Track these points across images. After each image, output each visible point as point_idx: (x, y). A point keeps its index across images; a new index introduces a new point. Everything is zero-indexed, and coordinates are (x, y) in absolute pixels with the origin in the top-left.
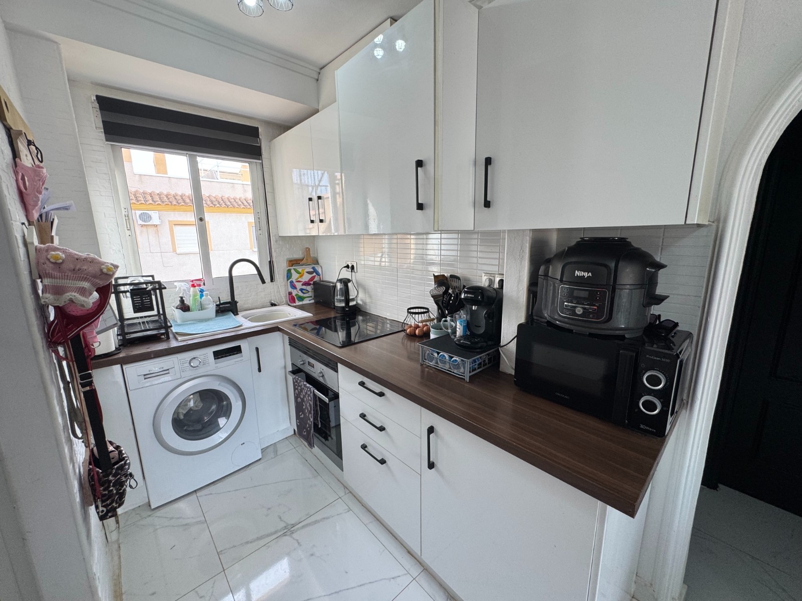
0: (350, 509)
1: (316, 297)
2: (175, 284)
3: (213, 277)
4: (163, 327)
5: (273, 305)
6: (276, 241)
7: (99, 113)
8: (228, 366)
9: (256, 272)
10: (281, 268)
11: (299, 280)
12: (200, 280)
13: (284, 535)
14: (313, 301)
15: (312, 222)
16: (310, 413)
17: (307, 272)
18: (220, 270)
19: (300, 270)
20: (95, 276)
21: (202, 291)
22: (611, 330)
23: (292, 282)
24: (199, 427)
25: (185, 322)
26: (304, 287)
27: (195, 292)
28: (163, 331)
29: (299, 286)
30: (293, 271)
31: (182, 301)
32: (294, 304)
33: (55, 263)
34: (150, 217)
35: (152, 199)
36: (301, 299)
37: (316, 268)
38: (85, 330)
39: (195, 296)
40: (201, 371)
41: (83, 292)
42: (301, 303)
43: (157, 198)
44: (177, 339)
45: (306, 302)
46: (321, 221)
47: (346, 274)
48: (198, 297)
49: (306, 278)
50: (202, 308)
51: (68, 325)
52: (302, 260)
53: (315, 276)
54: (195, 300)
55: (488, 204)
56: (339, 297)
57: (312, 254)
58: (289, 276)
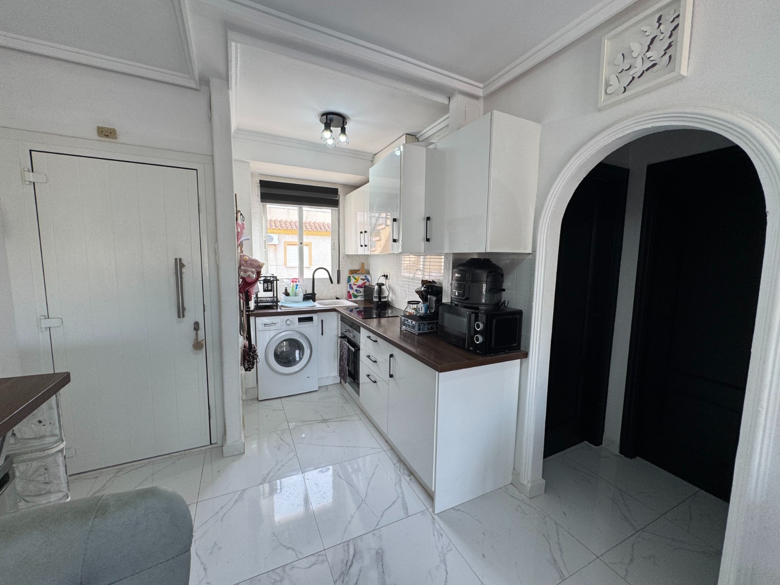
0: (361, 420)
1: (365, 296)
2: (284, 280)
3: (304, 278)
4: (275, 302)
5: (337, 298)
6: (343, 257)
7: (259, 188)
8: (305, 327)
9: (328, 277)
10: (345, 275)
11: (356, 283)
12: (297, 279)
13: (322, 422)
14: (363, 299)
15: (362, 246)
16: (346, 360)
17: (361, 279)
18: (308, 275)
19: (356, 277)
20: (257, 267)
21: (297, 285)
22: (471, 304)
23: (350, 285)
24: (287, 361)
25: (286, 301)
26: (358, 289)
27: (293, 285)
28: (275, 304)
29: (355, 287)
30: (352, 278)
31: (286, 290)
32: (351, 300)
33: (245, 261)
34: (272, 239)
35: (276, 225)
36: (356, 296)
37: (368, 277)
38: (251, 289)
39: (293, 287)
40: (291, 327)
41: (253, 272)
42: (355, 299)
43: (278, 224)
44: (281, 309)
45: (359, 299)
46: (366, 246)
47: (382, 280)
48: (295, 288)
49: (360, 282)
50: (296, 295)
51: (246, 285)
52: (358, 271)
53: (366, 282)
54: (293, 289)
55: (428, 240)
56: (375, 295)
57: (366, 267)
58: (349, 280)
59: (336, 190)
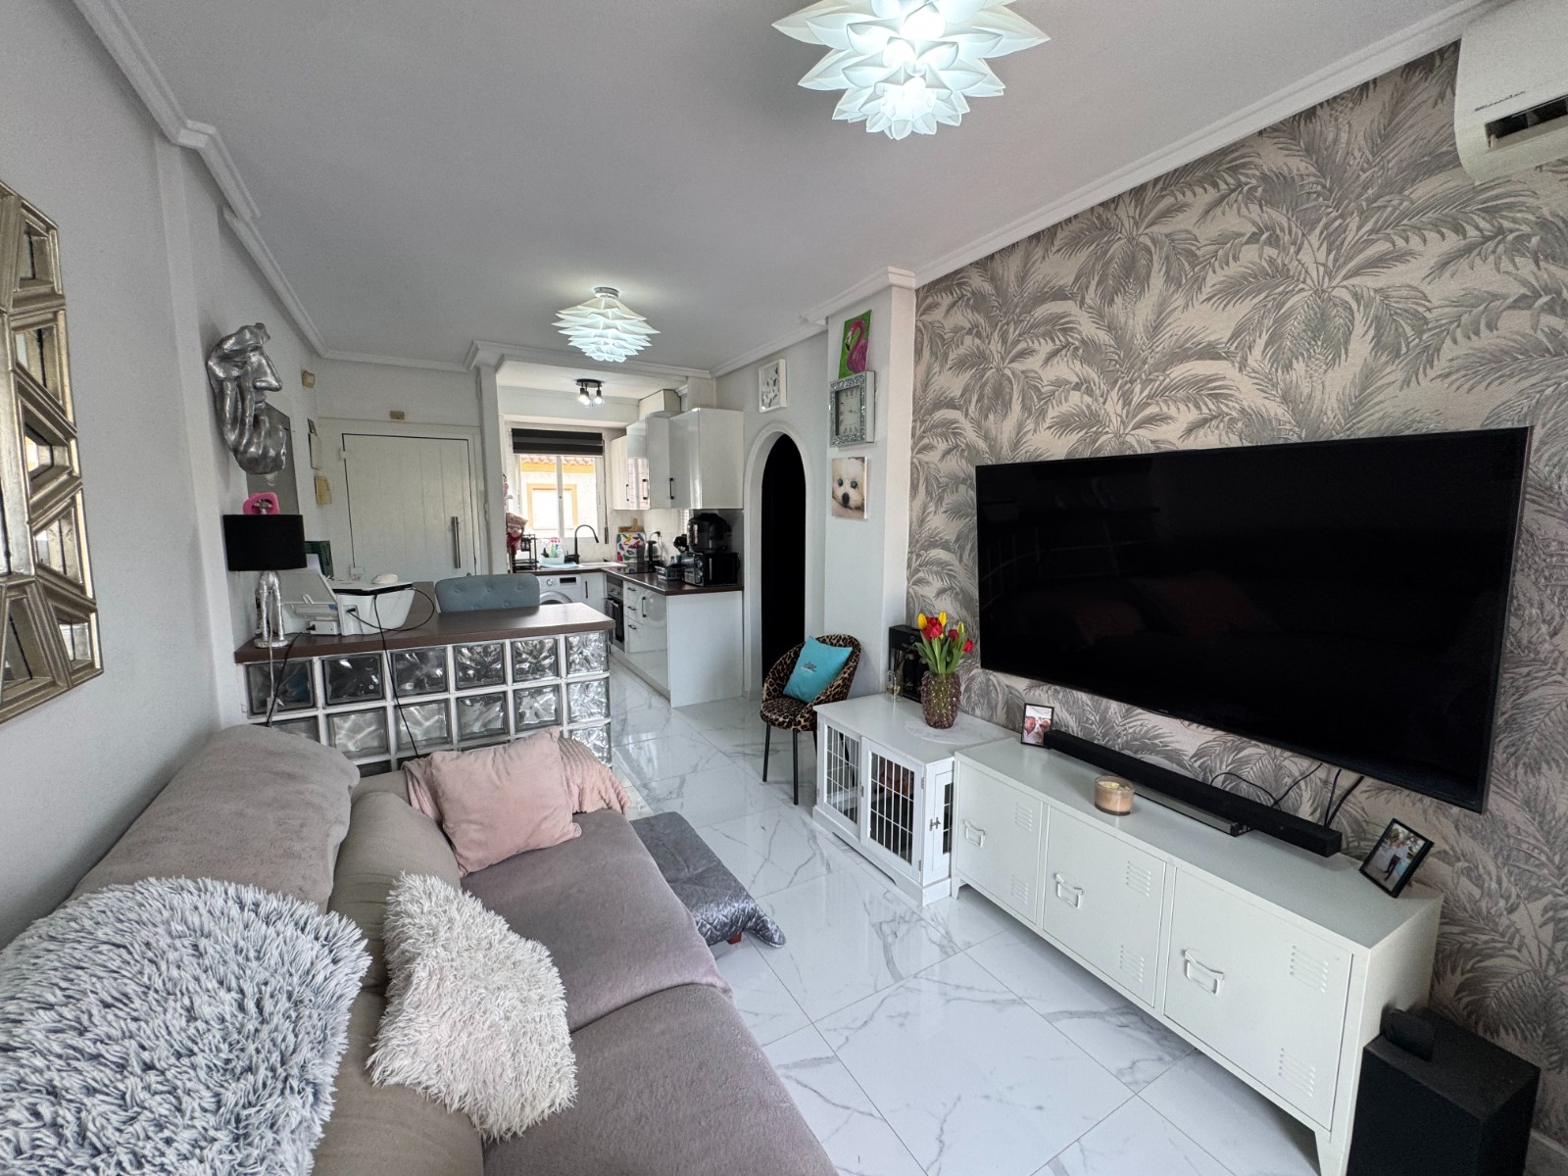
2: (543, 539)
3: (565, 537)
5: (606, 560)
6: (611, 513)
7: (512, 437)
8: (568, 588)
9: (594, 536)
10: (614, 532)
11: (627, 543)
12: (557, 539)
14: (633, 558)
17: (633, 538)
18: (569, 533)
19: (628, 536)
21: (557, 546)
23: (621, 545)
25: (545, 561)
26: (630, 549)
27: (553, 545)
28: (533, 564)
29: (626, 548)
30: (622, 536)
31: (545, 550)
32: (622, 562)
36: (627, 558)
37: (639, 534)
39: (553, 548)
40: (552, 587)
42: (627, 560)
44: (540, 569)
47: (654, 538)
48: (555, 549)
49: (633, 542)
50: (557, 556)
52: (630, 528)
53: (640, 541)
54: (553, 550)
55: (672, 498)
56: (646, 554)
57: (639, 524)
58: (619, 539)
59: (600, 435)
